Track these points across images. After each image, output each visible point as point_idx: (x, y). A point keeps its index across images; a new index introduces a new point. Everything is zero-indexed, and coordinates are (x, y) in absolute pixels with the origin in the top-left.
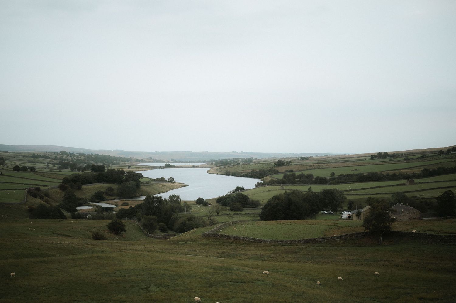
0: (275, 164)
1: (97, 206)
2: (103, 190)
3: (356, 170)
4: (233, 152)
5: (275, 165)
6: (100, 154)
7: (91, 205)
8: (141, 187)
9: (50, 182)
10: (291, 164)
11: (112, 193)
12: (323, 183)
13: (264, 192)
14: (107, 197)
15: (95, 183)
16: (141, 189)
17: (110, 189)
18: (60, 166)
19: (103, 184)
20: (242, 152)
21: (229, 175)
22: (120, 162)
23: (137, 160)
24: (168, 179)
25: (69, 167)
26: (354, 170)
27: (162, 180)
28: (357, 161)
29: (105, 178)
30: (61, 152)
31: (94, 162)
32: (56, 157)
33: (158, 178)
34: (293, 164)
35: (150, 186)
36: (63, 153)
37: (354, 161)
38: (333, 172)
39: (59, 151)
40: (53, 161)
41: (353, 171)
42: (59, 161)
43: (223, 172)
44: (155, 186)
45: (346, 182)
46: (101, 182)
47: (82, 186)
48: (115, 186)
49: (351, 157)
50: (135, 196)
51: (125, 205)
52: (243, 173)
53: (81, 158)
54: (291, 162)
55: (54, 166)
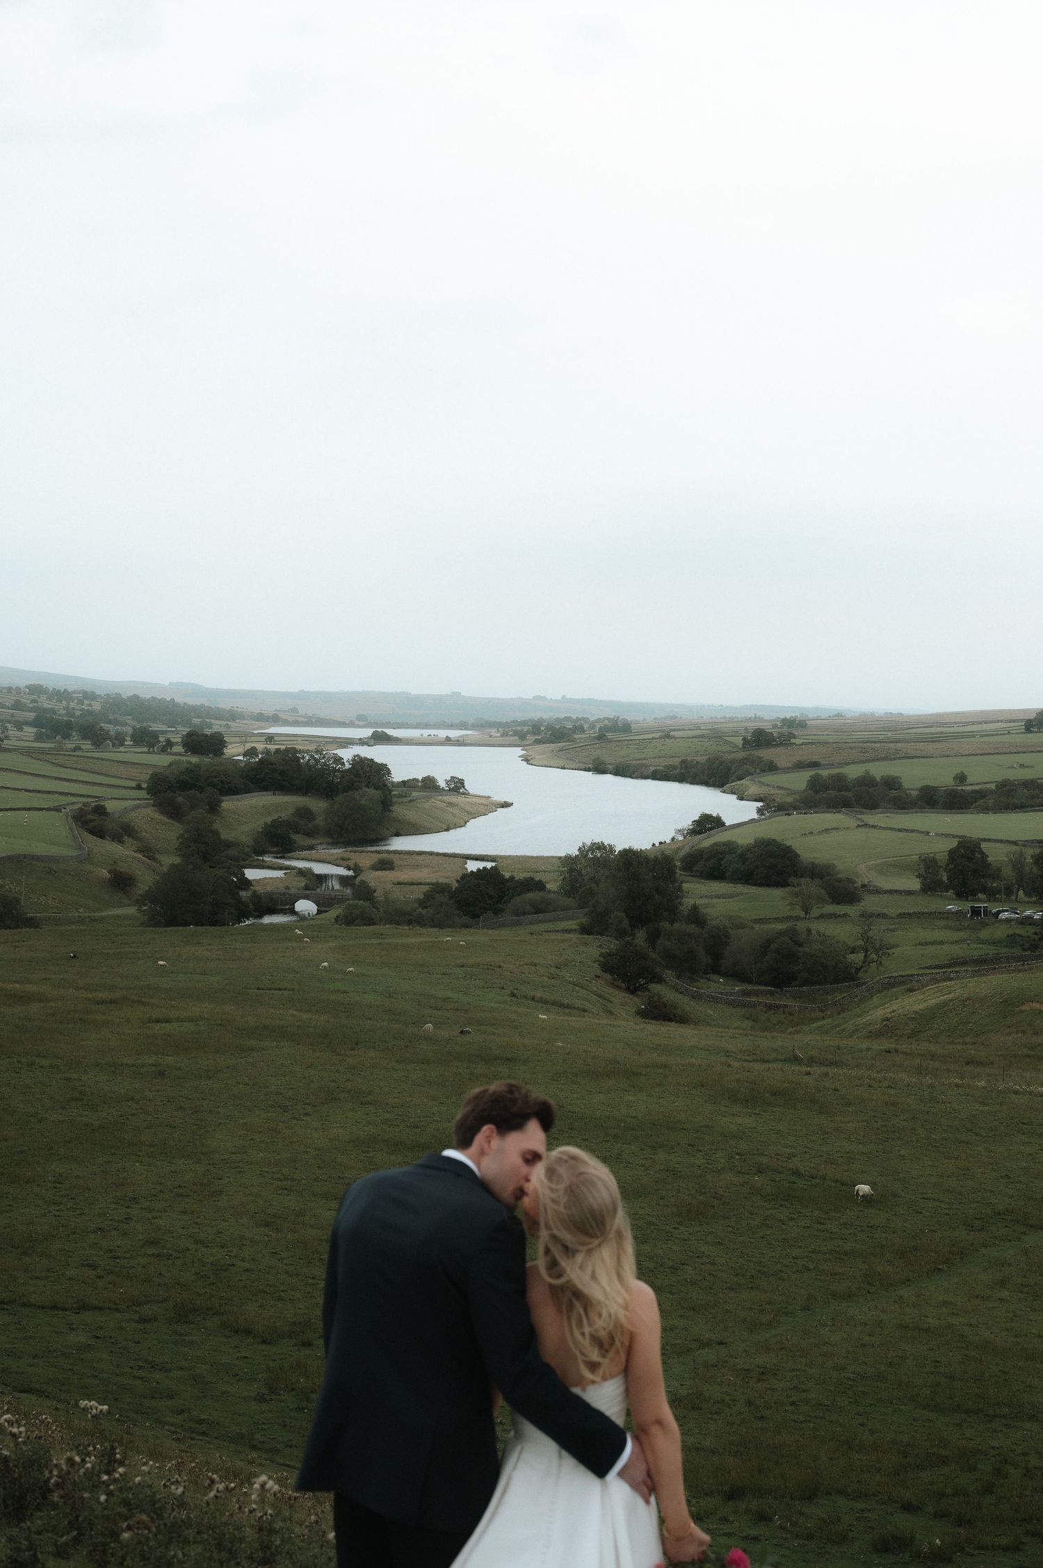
0: (746, 741)
1: (302, 873)
2: (285, 815)
3: (1022, 766)
4: (538, 698)
5: (743, 744)
6: (146, 695)
7: (270, 864)
8: (394, 808)
9: (94, 784)
10: (793, 741)
11: (310, 826)
12: (958, 808)
13: (811, 833)
14: (299, 839)
15: (247, 791)
16: (394, 815)
17: (305, 813)
18: (43, 730)
19: (274, 794)
20: (564, 697)
21: (603, 772)
22: (213, 721)
23: (261, 717)
24: (447, 782)
25: (74, 734)
26: (1015, 766)
27: (429, 784)
28: (982, 736)
29: (280, 778)
30: (27, 687)
31: (133, 719)
32: (17, 702)
33: (414, 779)
34: (798, 741)
35: (412, 804)
36: (36, 690)
37: (974, 736)
38: (962, 772)
39: (22, 683)
40: (12, 715)
41: (1013, 767)
42: (35, 714)
43: (579, 762)
44: (426, 805)
45: (1033, 806)
46: (265, 789)
47: (221, 801)
48: (317, 805)
49: (946, 723)
50: (381, 837)
51: (384, 869)
52: (654, 768)
53: (90, 705)
54: (794, 737)
55: (20, 729)
